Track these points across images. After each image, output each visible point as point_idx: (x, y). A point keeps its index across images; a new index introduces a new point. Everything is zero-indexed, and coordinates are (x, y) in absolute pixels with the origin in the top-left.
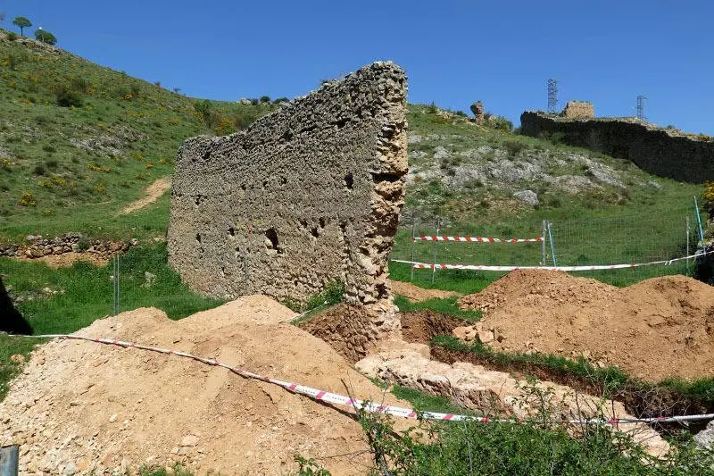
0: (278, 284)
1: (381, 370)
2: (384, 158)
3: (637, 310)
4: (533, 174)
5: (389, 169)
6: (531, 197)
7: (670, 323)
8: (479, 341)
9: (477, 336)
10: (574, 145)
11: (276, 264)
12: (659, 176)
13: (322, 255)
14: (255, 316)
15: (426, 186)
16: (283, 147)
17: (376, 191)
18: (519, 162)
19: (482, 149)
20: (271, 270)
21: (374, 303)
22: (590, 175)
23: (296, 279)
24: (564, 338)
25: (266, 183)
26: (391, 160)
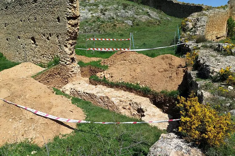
0: (37, 57)
1: (72, 89)
2: (70, 11)
3: (155, 66)
4: (131, 15)
5: (72, 15)
6: (130, 23)
7: (165, 71)
8: (105, 78)
9: (104, 76)
10: (145, 5)
11: (35, 50)
12: (170, 16)
13: (51, 47)
14: (27, 70)
15: (95, 19)
16: (34, 5)
17: (68, 23)
18: (126, 11)
19: (114, 6)
20: (34, 52)
21: (70, 64)
22: (149, 15)
23: (43, 56)
24: (132, 76)
25: (29, 19)
26: (73, 11)
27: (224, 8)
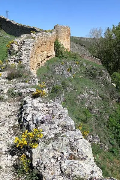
27: (51, 32)
